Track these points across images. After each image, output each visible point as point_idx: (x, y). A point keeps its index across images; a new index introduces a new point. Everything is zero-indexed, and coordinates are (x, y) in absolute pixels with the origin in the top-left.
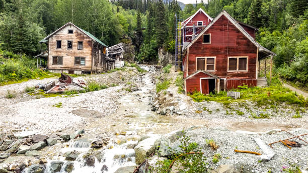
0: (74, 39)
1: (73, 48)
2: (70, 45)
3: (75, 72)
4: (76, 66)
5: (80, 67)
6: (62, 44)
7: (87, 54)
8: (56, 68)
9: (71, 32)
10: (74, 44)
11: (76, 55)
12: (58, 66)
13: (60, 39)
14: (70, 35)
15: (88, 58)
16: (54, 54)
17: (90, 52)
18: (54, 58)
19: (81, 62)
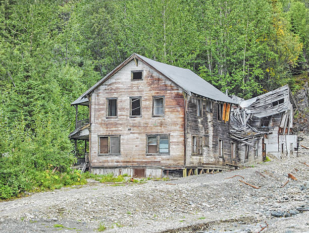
0: (145, 91)
1: (143, 113)
2: (136, 107)
3: (148, 172)
4: (149, 158)
5: (158, 158)
6: (119, 105)
7: (173, 127)
8: (106, 165)
9: (137, 76)
10: (143, 104)
11: (149, 131)
12: (112, 160)
13: (115, 95)
14: (136, 82)
15: (176, 135)
16: (103, 132)
17: (180, 121)
18: (103, 138)
19: (161, 146)
